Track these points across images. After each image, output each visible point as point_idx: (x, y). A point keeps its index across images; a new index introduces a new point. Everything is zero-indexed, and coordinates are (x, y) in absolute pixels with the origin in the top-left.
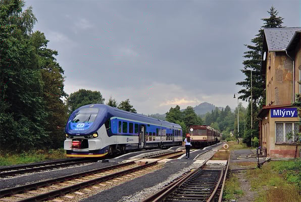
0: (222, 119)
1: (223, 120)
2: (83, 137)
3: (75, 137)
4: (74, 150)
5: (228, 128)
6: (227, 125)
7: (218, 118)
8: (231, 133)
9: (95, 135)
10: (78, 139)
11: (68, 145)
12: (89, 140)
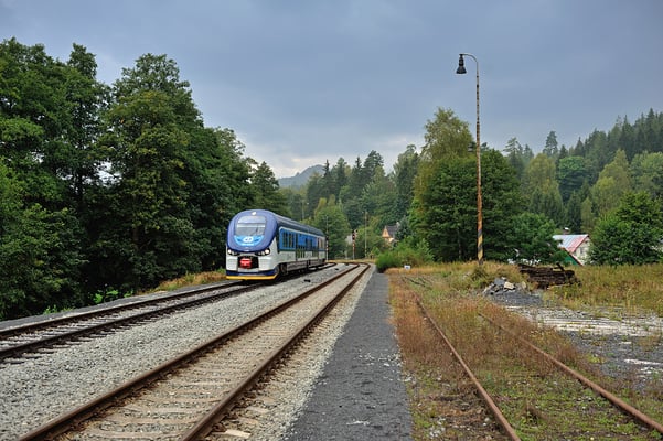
0: (356, 192)
1: (360, 195)
2: (253, 255)
3: (242, 255)
4: (240, 270)
5: (376, 220)
6: (371, 208)
7: (345, 189)
8: (385, 234)
9: (267, 252)
10: (248, 257)
11: (231, 263)
12: (260, 258)
